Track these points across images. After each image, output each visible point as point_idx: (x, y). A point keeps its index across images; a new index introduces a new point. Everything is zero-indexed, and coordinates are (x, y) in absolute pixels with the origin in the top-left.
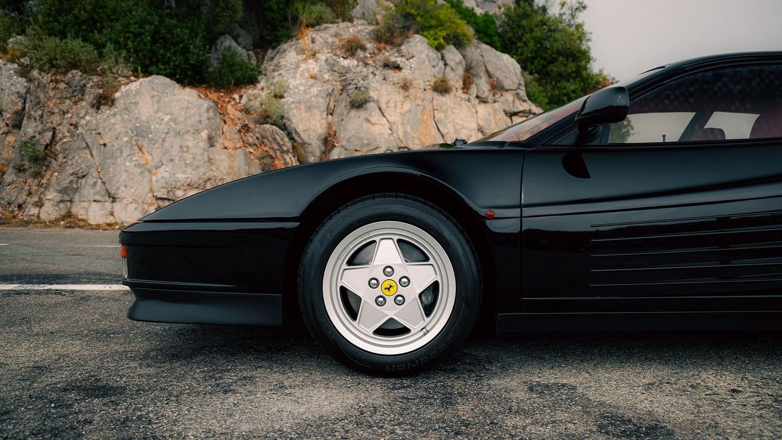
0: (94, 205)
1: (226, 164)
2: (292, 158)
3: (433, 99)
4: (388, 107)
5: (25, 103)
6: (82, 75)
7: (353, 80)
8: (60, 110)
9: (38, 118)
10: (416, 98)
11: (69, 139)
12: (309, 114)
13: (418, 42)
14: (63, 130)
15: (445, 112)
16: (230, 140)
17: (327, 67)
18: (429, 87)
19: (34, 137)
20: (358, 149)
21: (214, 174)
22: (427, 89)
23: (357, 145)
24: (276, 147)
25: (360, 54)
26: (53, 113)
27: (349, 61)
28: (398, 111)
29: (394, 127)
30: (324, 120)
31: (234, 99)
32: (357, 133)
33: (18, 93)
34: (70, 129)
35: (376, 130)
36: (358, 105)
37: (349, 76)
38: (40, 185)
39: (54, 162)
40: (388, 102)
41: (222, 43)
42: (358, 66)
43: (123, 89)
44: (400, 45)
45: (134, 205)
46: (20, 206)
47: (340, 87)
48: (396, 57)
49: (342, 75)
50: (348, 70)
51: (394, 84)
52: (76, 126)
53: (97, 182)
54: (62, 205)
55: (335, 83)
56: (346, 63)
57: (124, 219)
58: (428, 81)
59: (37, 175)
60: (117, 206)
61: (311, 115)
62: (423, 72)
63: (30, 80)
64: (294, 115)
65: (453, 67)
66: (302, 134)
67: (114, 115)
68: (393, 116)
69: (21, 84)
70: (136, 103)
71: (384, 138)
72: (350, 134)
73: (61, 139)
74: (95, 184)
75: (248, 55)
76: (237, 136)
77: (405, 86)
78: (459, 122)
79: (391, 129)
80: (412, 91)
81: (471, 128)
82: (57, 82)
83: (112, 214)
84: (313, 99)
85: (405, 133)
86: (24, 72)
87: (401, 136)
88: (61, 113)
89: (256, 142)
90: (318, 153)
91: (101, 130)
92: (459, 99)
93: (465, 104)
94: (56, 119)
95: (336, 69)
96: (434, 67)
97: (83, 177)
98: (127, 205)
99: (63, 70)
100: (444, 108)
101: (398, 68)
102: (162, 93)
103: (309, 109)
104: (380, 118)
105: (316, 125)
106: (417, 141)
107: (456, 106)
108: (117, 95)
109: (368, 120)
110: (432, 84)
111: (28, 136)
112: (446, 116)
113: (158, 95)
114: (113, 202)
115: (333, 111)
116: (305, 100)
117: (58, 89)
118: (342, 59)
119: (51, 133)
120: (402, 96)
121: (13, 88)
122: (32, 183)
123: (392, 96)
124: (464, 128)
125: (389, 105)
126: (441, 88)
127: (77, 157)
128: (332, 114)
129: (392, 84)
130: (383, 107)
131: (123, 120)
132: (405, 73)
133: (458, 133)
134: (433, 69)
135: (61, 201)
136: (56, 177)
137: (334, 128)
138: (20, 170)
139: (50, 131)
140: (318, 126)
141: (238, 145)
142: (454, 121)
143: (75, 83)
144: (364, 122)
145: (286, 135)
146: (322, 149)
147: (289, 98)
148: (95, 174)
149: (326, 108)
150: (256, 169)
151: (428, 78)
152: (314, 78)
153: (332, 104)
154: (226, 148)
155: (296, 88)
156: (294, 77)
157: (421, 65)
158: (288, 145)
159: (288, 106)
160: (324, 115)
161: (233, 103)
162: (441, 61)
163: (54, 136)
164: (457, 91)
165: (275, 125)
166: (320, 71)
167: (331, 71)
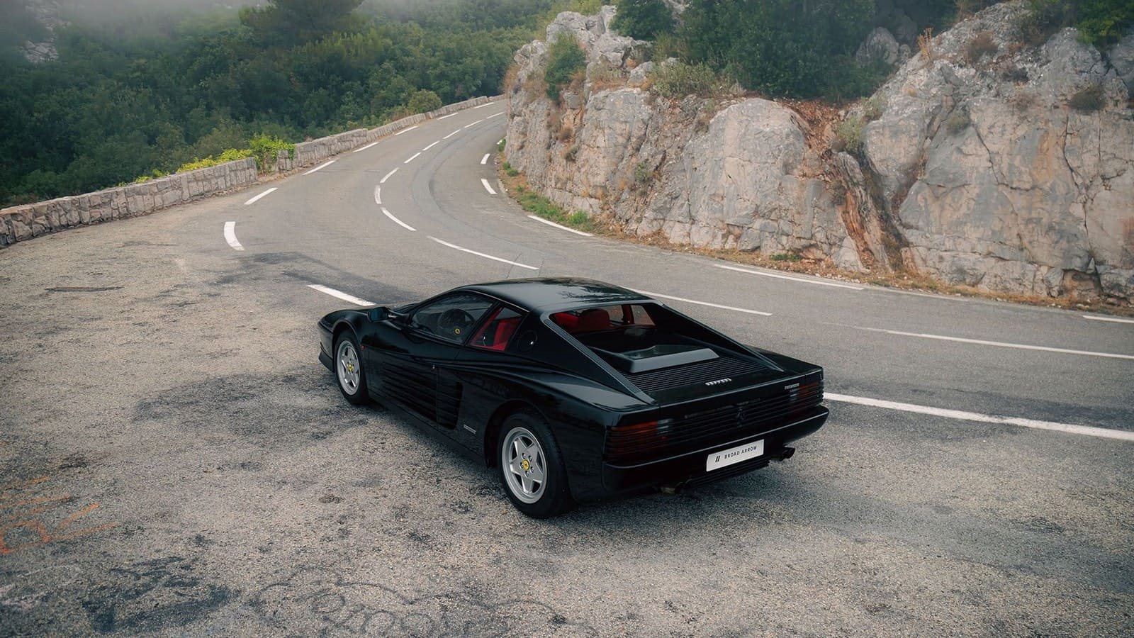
0: (678, 224)
1: (795, 194)
2: (862, 191)
3: (1068, 118)
4: (992, 133)
5: (646, 128)
6: (696, 99)
7: (964, 95)
8: (672, 134)
9: (653, 142)
10: (1036, 121)
11: (674, 161)
12: (894, 141)
13: (1065, 39)
14: (671, 152)
15: (1083, 137)
16: (809, 167)
17: (939, 78)
18: (1065, 103)
19: (647, 160)
20: (942, 185)
21: (781, 204)
22: (1061, 106)
23: (941, 180)
24: (848, 179)
25: (985, 59)
26: (667, 137)
27: (965, 69)
28: (1007, 136)
29: (997, 158)
30: (914, 147)
31: (839, 116)
32: (942, 165)
33: (642, 120)
34: (677, 152)
35: (968, 162)
36: (959, 128)
37: (962, 89)
38: (645, 203)
39: (658, 183)
40: (993, 126)
41: (872, 38)
42: (973, 77)
43: (719, 113)
44: (1039, 45)
45: (707, 229)
46: (627, 221)
47: (950, 103)
48: (1027, 62)
49: (956, 87)
50: (961, 82)
51: (1008, 101)
52: (682, 149)
53: (684, 204)
54: (655, 223)
55: (945, 98)
56: (960, 72)
57: (695, 241)
58: (1063, 95)
59: (644, 194)
60: (694, 228)
61: (896, 142)
62: (1058, 82)
63: (654, 108)
64: (872, 143)
65: (1120, 69)
66: (877, 165)
67: (707, 140)
68: (996, 144)
69: (646, 110)
70: (723, 130)
71: (978, 172)
72: (936, 165)
73: (667, 162)
74: (682, 205)
75: (899, 51)
76: (817, 163)
77: (1022, 105)
78: (1108, 150)
79: (990, 161)
80: (1032, 111)
81: (1127, 159)
82: (674, 107)
83: (689, 235)
84: (902, 122)
85: (1011, 166)
86: (651, 101)
87: (1005, 170)
88: (673, 136)
89: (833, 170)
90: (893, 187)
91: (695, 155)
92: (1117, 117)
93: (1124, 124)
94: (668, 142)
95: (951, 80)
96: (1082, 72)
97: (677, 197)
98: (701, 227)
99: (681, 95)
100: (1084, 131)
101: (1022, 77)
102: (752, 117)
103: (895, 134)
104: (978, 148)
105: (900, 153)
106: (1026, 177)
107: (1108, 127)
108: (712, 121)
109: (959, 150)
110: (1069, 98)
111: (643, 159)
112: (1083, 143)
113: (747, 120)
114: (692, 223)
115: (936, 133)
116: (891, 123)
117: (673, 114)
118: (957, 67)
119: (661, 156)
120: (1016, 117)
121: (640, 116)
122: (641, 201)
123: (1000, 118)
124: (1115, 157)
125: (992, 130)
126: (1088, 102)
127: (676, 178)
128: (932, 138)
129: (1005, 101)
130: (984, 131)
131: (712, 145)
132: (1029, 88)
133: (1101, 167)
134: (1077, 78)
135: (655, 219)
136: (656, 197)
137: (926, 156)
138: (633, 189)
139: (660, 154)
140: (902, 155)
141: (817, 173)
142: (1099, 149)
143: (688, 107)
144: (955, 153)
145: (861, 164)
146: (903, 181)
147: (881, 120)
148: (685, 196)
149: (923, 130)
150: (825, 201)
151: (1065, 90)
152: (913, 95)
153: (936, 124)
154: (804, 175)
155: (891, 107)
156: (897, 93)
157: (1059, 71)
158: (857, 176)
159: (873, 132)
160: (915, 141)
161: (835, 121)
162: (1099, 63)
163: (664, 159)
164: (1116, 105)
165: (850, 153)
166: (926, 85)
167: (944, 82)
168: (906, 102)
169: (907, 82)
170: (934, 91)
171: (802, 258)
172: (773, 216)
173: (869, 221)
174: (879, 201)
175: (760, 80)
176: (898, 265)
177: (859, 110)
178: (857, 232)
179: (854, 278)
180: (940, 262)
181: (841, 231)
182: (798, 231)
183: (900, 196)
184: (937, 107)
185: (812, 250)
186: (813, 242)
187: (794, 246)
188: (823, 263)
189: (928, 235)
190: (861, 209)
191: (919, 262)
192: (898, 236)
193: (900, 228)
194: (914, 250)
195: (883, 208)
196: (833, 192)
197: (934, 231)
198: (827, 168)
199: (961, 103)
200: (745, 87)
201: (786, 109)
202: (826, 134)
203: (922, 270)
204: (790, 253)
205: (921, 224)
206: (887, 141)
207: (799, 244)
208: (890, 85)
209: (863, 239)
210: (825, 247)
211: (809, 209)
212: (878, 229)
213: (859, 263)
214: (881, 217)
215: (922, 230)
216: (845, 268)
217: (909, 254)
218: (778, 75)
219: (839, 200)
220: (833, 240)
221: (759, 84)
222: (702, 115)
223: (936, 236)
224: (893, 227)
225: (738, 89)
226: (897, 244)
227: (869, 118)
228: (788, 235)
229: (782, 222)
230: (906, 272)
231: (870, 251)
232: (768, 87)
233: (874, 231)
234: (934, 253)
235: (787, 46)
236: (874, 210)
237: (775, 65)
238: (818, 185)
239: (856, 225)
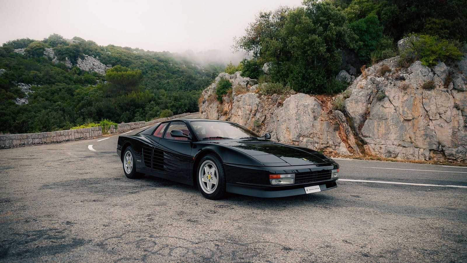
1: (319, 127)
2: (346, 124)
3: (422, 92)
4: (394, 99)
5: (258, 107)
6: (277, 95)
7: (381, 87)
9: (261, 112)
10: (411, 94)
11: (269, 119)
13: (417, 65)
14: (268, 116)
15: (429, 99)
16: (323, 117)
17: (370, 82)
18: (420, 87)
19: (259, 119)
21: (314, 131)
22: (419, 88)
23: (377, 118)
24: (340, 120)
25: (387, 74)
26: (266, 110)
27: (380, 78)
28: (400, 100)
29: (398, 109)
30: (364, 107)
31: (333, 99)
32: (376, 112)
33: (256, 104)
34: (270, 115)
35: (387, 110)
36: (381, 99)
37: (380, 85)
39: (263, 127)
40: (394, 97)
41: (341, 74)
42: (384, 80)
43: (287, 99)
44: (407, 68)
47: (376, 91)
48: (404, 74)
49: (377, 85)
50: (379, 83)
52: (272, 114)
55: (374, 89)
56: (378, 79)
58: (419, 84)
59: (258, 131)
61: (357, 105)
62: (417, 79)
63: (260, 99)
64: (348, 106)
65: (439, 74)
66: (351, 114)
67: (282, 110)
68: (397, 103)
69: (257, 100)
70: (289, 105)
71: (391, 114)
72: (374, 113)
73: (267, 119)
74: (274, 135)
76: (326, 115)
77: (405, 88)
78: (440, 104)
79: (395, 110)
80: (409, 90)
81: (447, 106)
82: (268, 99)
84: (359, 98)
85: (403, 111)
86: (259, 97)
87: (401, 113)
88: (269, 109)
89: (333, 118)
90: (358, 122)
91: (278, 116)
92: (441, 91)
93: (444, 94)
94: (267, 112)
95: (375, 82)
96: (425, 76)
97: (271, 132)
99: (271, 94)
100: (429, 97)
101: (403, 79)
102: (300, 100)
103: (357, 102)
104: (390, 105)
105: (359, 109)
106: (410, 115)
107: (438, 95)
108: (284, 102)
109: (383, 106)
110: (422, 85)
111: (257, 119)
112: (430, 102)
113: (298, 101)
114: (278, 141)
115: (372, 102)
116: (355, 98)
117: (268, 101)
118: (377, 78)
120: (403, 93)
121: (255, 102)
123: (397, 93)
124: (442, 106)
126: (429, 86)
127: (271, 125)
128: (370, 104)
129: (398, 87)
130: (391, 99)
131: (285, 111)
132: (407, 82)
133: (438, 110)
134: (424, 78)
136: (263, 132)
137: (369, 110)
139: (264, 116)
140: (360, 110)
141: (327, 119)
142: (436, 103)
143: (274, 98)
144: (381, 107)
145: (345, 115)
146: (362, 120)
147: (350, 98)
148: (275, 131)
149: (367, 101)
150: (331, 129)
151: (420, 82)
152: (362, 88)
153: (371, 99)
154: (322, 121)
155: (354, 93)
156: (355, 88)
157: (416, 76)
158: (344, 119)
159: (348, 102)
160: (365, 104)
161: (331, 101)
162: (431, 72)
163: (265, 118)
164: (440, 87)
165: (340, 110)
166: (366, 84)
167: (372, 84)
168: (359, 91)
169: (358, 84)
170: (369, 86)
171: (324, 152)
172: (311, 136)
173: (350, 136)
174: (353, 128)
175: (301, 88)
176: (363, 152)
177: (341, 96)
178: (346, 141)
179: (347, 157)
180: (380, 149)
181: (339, 140)
182: (321, 141)
183: (361, 126)
184: (371, 92)
185: (328, 148)
186: (328, 145)
187: (321, 147)
188: (333, 153)
189: (374, 139)
190: (346, 131)
191: (372, 150)
192: (362, 141)
193: (362, 138)
194: (369, 146)
195: (355, 131)
196: (334, 126)
197: (376, 138)
198: (331, 117)
199: (381, 90)
200: (295, 90)
201: (312, 97)
202: (328, 105)
203: (373, 153)
204: (319, 150)
205: (371, 135)
206: (354, 105)
207: (322, 146)
208: (352, 86)
209: (348, 143)
210: (333, 147)
211: (325, 133)
212: (354, 139)
213: (348, 152)
214: (354, 134)
215: (372, 137)
216: (342, 154)
217: (367, 147)
218: (308, 85)
219: (337, 129)
220: (336, 144)
221: (301, 89)
222: (280, 101)
223: (378, 140)
224: (360, 138)
225: (292, 91)
226: (362, 144)
227: (345, 98)
228: (318, 143)
229: (315, 138)
230: (367, 154)
231: (352, 148)
232: (304, 90)
233: (352, 140)
234: (378, 146)
235: (311, 74)
236: (351, 131)
237: (307, 81)
238: (328, 123)
239: (344, 138)
